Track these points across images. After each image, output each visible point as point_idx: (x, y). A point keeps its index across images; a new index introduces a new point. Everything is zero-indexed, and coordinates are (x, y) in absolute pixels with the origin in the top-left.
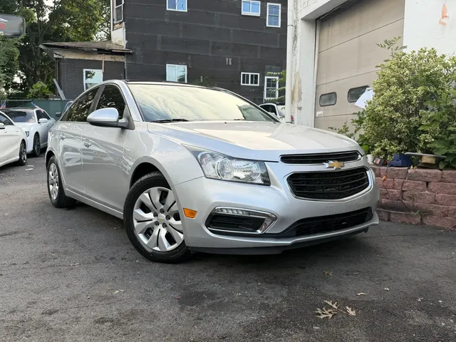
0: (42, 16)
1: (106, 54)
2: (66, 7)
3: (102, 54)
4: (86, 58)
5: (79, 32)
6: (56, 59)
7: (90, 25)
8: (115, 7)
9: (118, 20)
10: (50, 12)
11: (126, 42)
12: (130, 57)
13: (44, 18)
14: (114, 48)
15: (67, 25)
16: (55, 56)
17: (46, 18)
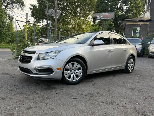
0: (123, 12)
1: (141, 22)
2: (131, 8)
3: (140, 22)
4: (134, 24)
5: (134, 16)
6: (124, 25)
7: (138, 13)
8: (147, 4)
9: (148, 9)
10: (125, 11)
11: (150, 16)
12: (151, 22)
13: (123, 13)
14: (145, 19)
15: (130, 14)
16: (124, 24)
17: (124, 13)
